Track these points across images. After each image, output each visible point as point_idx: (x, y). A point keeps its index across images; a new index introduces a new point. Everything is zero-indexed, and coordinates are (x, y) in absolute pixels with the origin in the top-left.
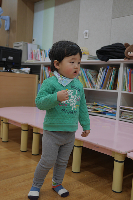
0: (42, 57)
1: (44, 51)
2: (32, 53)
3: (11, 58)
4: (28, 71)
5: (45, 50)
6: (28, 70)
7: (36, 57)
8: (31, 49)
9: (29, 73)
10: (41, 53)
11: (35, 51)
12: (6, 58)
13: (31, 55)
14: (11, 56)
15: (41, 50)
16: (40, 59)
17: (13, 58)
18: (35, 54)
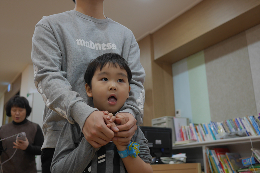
0: (198, 135)
1: (201, 125)
2: (181, 131)
3: (159, 142)
4: (184, 158)
5: (203, 124)
6: (182, 156)
7: (188, 136)
8: (179, 125)
9: (185, 161)
10: (196, 129)
11: (184, 127)
12: (152, 143)
13: (180, 134)
14: (158, 139)
15: (195, 125)
16: (196, 139)
17: (162, 142)
18: (186, 132)
